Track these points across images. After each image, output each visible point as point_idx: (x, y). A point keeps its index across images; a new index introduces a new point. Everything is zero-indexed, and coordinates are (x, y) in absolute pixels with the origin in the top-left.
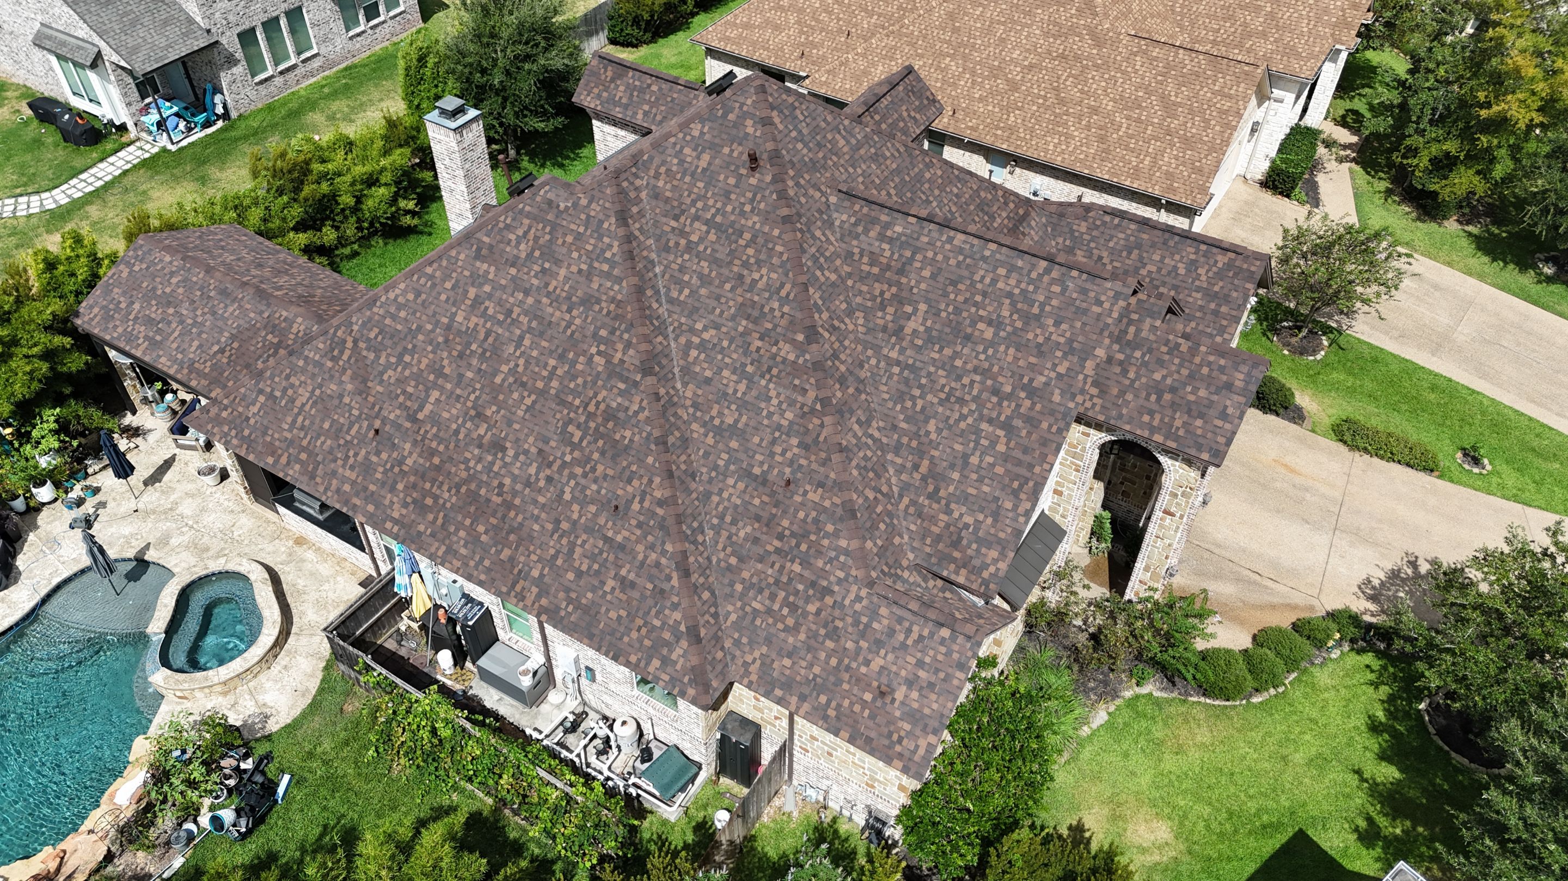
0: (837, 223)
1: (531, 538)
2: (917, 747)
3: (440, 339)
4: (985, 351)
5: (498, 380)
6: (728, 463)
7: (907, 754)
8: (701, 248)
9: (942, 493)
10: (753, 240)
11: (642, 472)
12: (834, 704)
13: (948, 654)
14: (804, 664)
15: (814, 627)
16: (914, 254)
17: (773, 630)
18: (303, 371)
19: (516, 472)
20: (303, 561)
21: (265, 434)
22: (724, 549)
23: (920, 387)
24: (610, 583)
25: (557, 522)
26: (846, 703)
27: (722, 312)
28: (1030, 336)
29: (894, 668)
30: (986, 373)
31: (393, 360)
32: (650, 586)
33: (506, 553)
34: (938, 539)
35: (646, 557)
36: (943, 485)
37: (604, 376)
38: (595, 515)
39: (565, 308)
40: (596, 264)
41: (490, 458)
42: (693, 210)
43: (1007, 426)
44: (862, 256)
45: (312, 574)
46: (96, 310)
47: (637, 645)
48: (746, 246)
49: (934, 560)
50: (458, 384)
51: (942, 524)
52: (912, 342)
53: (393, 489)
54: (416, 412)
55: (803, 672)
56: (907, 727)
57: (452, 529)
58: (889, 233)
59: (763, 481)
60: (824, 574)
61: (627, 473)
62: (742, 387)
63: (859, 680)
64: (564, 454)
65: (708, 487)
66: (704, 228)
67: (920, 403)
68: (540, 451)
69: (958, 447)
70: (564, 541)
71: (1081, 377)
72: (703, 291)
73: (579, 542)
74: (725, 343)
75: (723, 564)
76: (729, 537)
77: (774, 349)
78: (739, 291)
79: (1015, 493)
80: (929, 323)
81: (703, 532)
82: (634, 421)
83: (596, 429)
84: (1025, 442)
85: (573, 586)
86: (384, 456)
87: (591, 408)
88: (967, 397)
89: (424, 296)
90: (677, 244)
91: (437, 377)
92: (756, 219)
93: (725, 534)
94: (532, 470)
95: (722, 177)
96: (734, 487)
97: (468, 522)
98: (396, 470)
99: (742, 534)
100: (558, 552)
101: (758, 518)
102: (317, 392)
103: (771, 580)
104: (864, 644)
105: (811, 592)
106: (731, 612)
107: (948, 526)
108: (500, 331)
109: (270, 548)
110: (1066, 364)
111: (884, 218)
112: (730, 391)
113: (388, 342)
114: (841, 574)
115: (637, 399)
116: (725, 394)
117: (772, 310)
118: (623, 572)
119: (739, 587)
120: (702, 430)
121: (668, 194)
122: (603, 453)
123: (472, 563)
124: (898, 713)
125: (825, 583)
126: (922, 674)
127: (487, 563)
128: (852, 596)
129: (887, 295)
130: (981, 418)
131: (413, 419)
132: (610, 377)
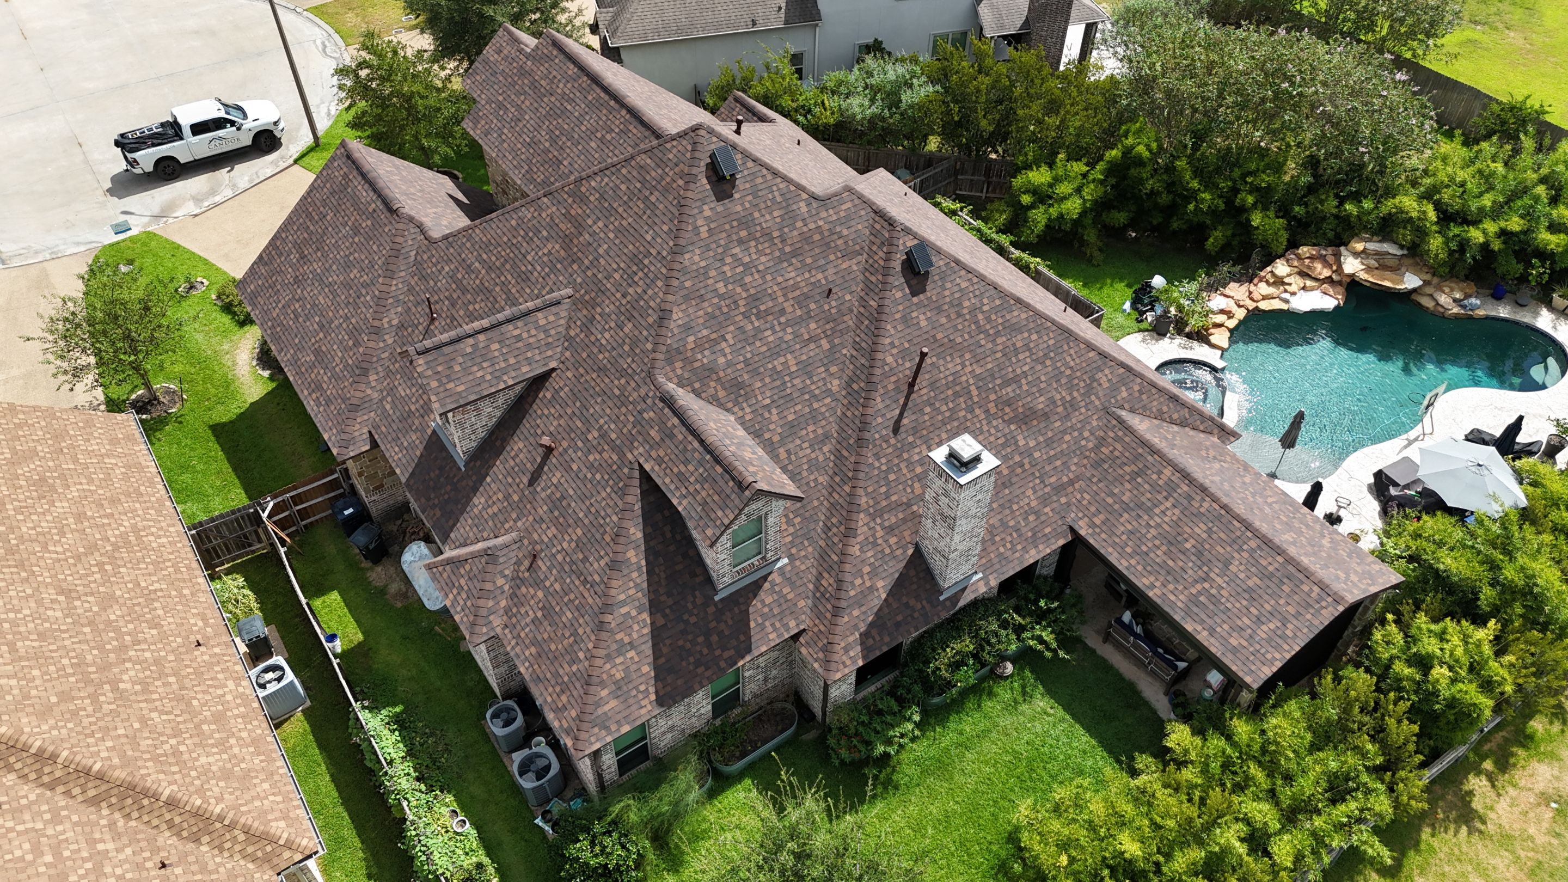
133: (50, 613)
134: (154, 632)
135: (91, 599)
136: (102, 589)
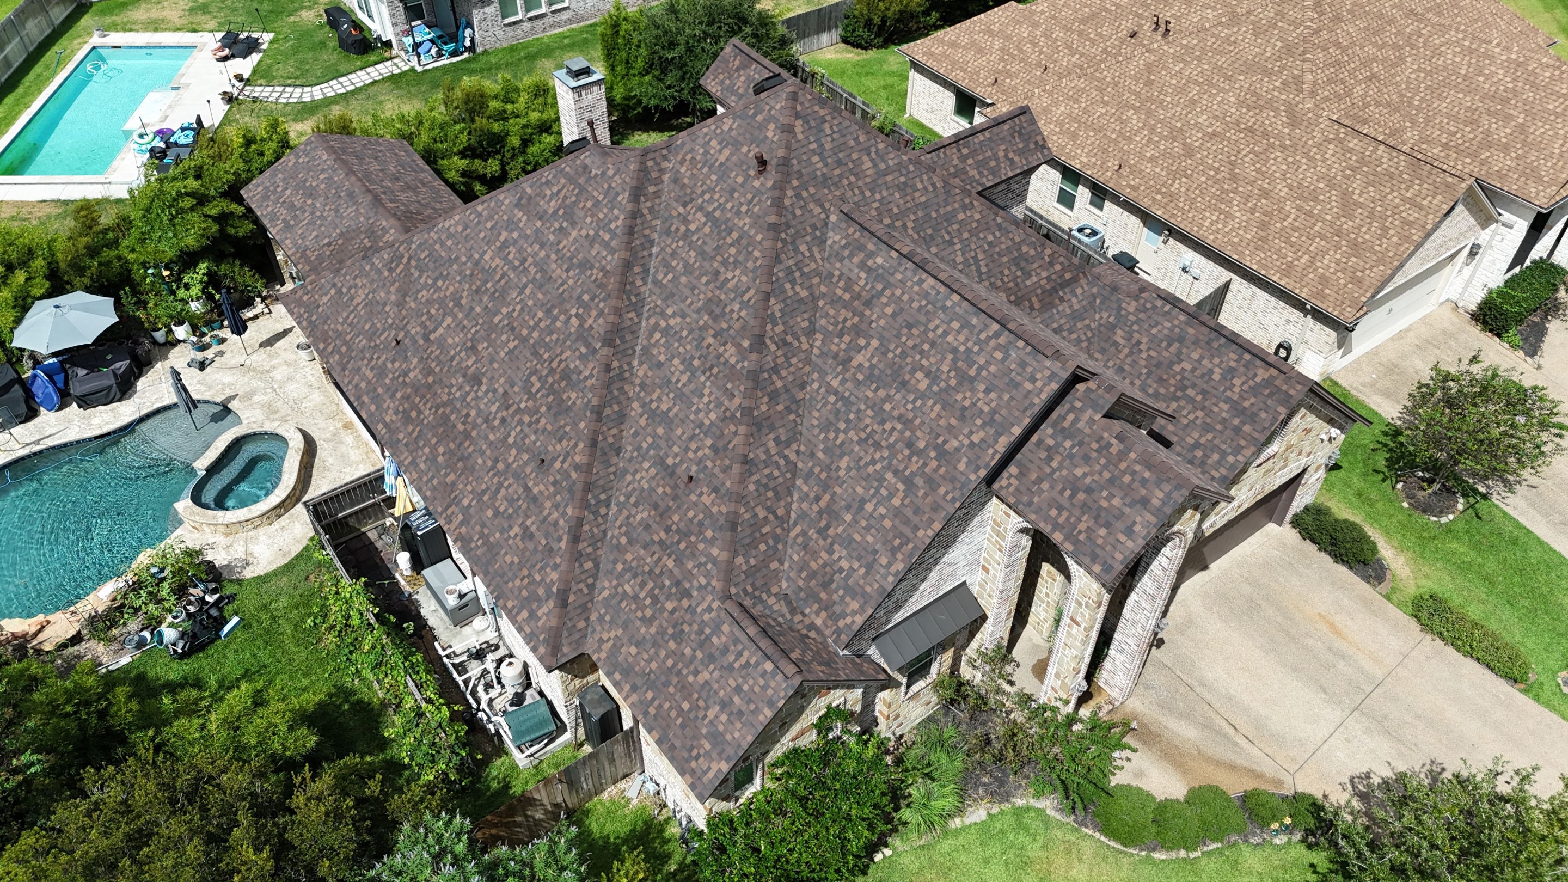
0: (829, 242)
1: (473, 470)
2: (709, 768)
3: (468, 272)
4: (914, 401)
5: (496, 320)
6: (651, 446)
7: (699, 772)
8: (695, 238)
9: (831, 532)
10: (738, 241)
11: (573, 434)
12: (656, 703)
13: (764, 688)
14: (646, 656)
15: (665, 624)
16: (884, 289)
17: (632, 616)
18: (368, 275)
19: (482, 406)
20: (341, 443)
21: (325, 322)
22: (620, 528)
23: (848, 421)
24: (516, 529)
25: (496, 461)
26: (667, 705)
27: (692, 303)
28: (959, 397)
29: (716, 686)
30: (907, 423)
31: (430, 282)
32: (544, 542)
33: (452, 477)
34: (813, 575)
35: (550, 514)
36: (834, 523)
37: (573, 337)
38: (526, 464)
39: (565, 267)
40: (601, 233)
41: (468, 388)
42: (700, 201)
43: (909, 482)
44: (840, 280)
45: (342, 456)
46: (260, 189)
47: (516, 593)
48: (731, 245)
49: (802, 595)
50: (467, 316)
51: (821, 562)
52: (854, 375)
53: (393, 396)
54: (430, 332)
55: (642, 663)
56: (707, 746)
57: (421, 444)
58: (870, 263)
59: (671, 472)
60: (689, 576)
61: (561, 432)
62: (684, 378)
63: (685, 689)
64: (521, 401)
65: (627, 464)
66: (703, 219)
67: (842, 437)
68: (506, 392)
69: (860, 490)
70: (496, 480)
71: (991, 451)
72: (683, 279)
73: (506, 484)
74: (685, 333)
75: (615, 541)
76: (628, 518)
77: (721, 350)
78: (711, 286)
79: (894, 551)
80: (875, 361)
81: (608, 506)
82: (582, 386)
83: (552, 384)
84: (919, 502)
85: (488, 524)
86: (397, 365)
87: (554, 365)
88: (884, 443)
89: (469, 231)
90: (678, 229)
91: (455, 306)
92: (747, 220)
93: (625, 513)
94: (494, 409)
95: (733, 175)
96: (647, 471)
97: (434, 441)
98: (401, 379)
99: (638, 518)
100: (488, 488)
101: (656, 506)
102: (371, 296)
103: (647, 569)
104: (699, 654)
105: (674, 590)
106: (605, 588)
107: (825, 565)
108: (512, 276)
109: (322, 424)
110: (982, 434)
111: (871, 247)
112: (674, 380)
113: (431, 265)
114: (703, 581)
115: (591, 365)
116: (669, 381)
117: (732, 311)
118: (529, 522)
119: (620, 567)
120: (640, 410)
121: (686, 181)
122: (549, 408)
123: (425, 479)
124: (704, 731)
125: (687, 586)
126: (737, 699)
127: (435, 482)
128: (705, 605)
129: (848, 324)
130: (888, 467)
131: (426, 338)
132: (577, 340)
133: (1205, 117)
134: (1148, 155)
135: (1197, 144)
136: (1199, 156)
